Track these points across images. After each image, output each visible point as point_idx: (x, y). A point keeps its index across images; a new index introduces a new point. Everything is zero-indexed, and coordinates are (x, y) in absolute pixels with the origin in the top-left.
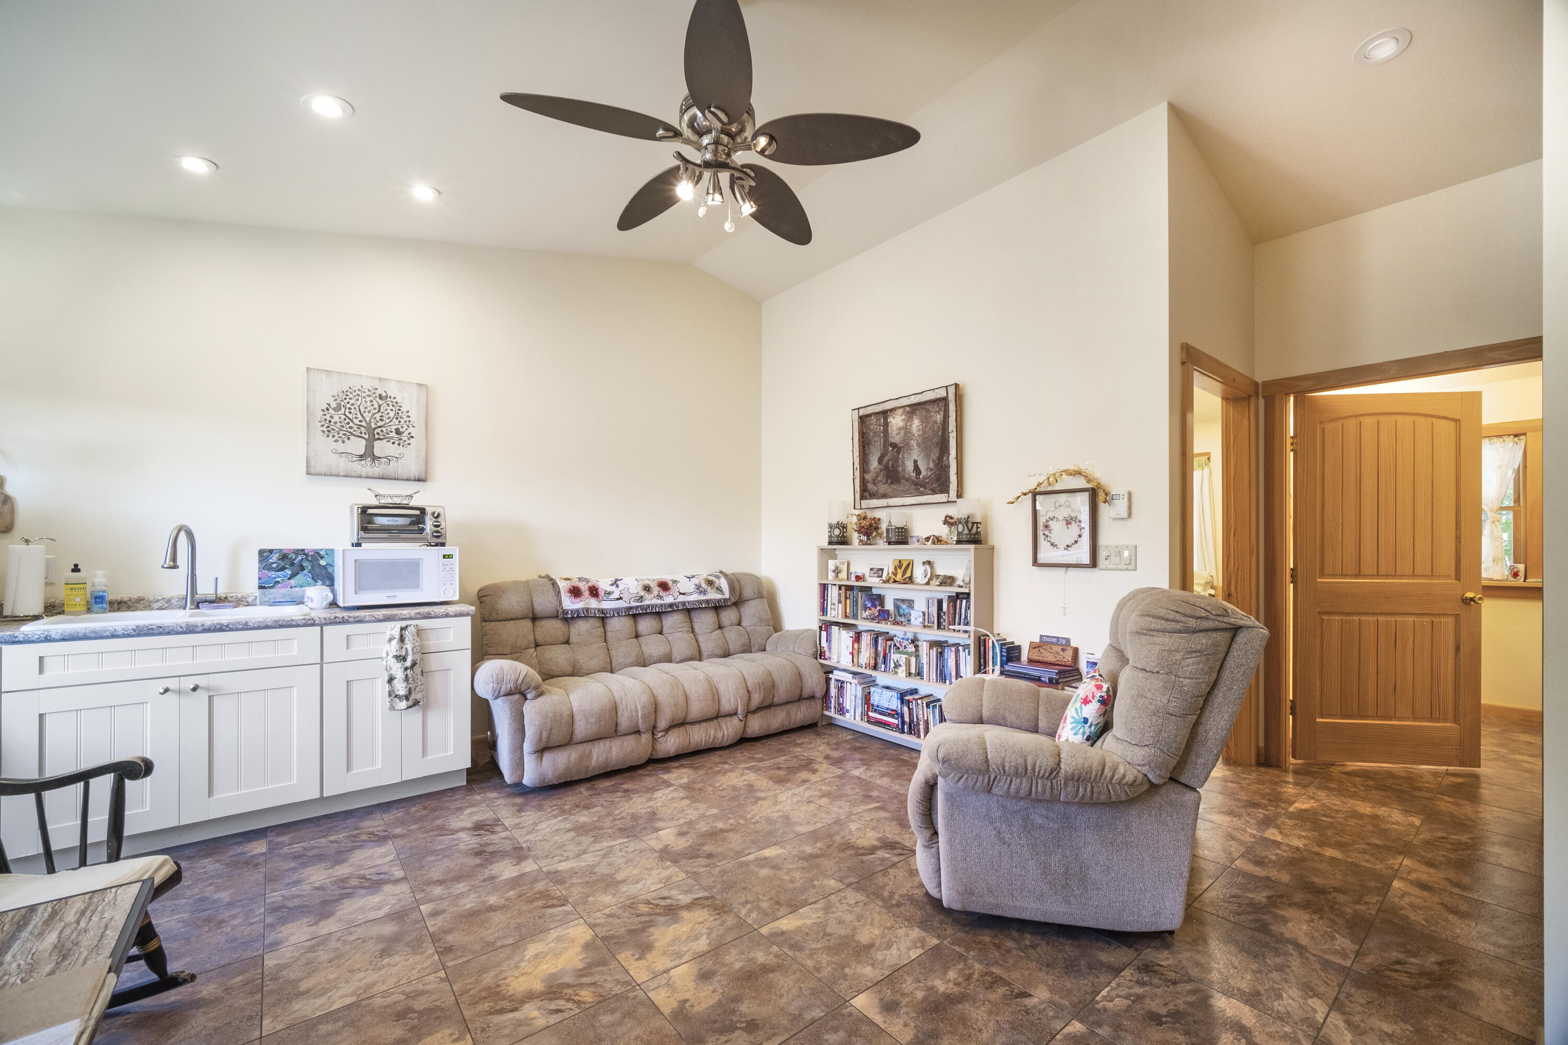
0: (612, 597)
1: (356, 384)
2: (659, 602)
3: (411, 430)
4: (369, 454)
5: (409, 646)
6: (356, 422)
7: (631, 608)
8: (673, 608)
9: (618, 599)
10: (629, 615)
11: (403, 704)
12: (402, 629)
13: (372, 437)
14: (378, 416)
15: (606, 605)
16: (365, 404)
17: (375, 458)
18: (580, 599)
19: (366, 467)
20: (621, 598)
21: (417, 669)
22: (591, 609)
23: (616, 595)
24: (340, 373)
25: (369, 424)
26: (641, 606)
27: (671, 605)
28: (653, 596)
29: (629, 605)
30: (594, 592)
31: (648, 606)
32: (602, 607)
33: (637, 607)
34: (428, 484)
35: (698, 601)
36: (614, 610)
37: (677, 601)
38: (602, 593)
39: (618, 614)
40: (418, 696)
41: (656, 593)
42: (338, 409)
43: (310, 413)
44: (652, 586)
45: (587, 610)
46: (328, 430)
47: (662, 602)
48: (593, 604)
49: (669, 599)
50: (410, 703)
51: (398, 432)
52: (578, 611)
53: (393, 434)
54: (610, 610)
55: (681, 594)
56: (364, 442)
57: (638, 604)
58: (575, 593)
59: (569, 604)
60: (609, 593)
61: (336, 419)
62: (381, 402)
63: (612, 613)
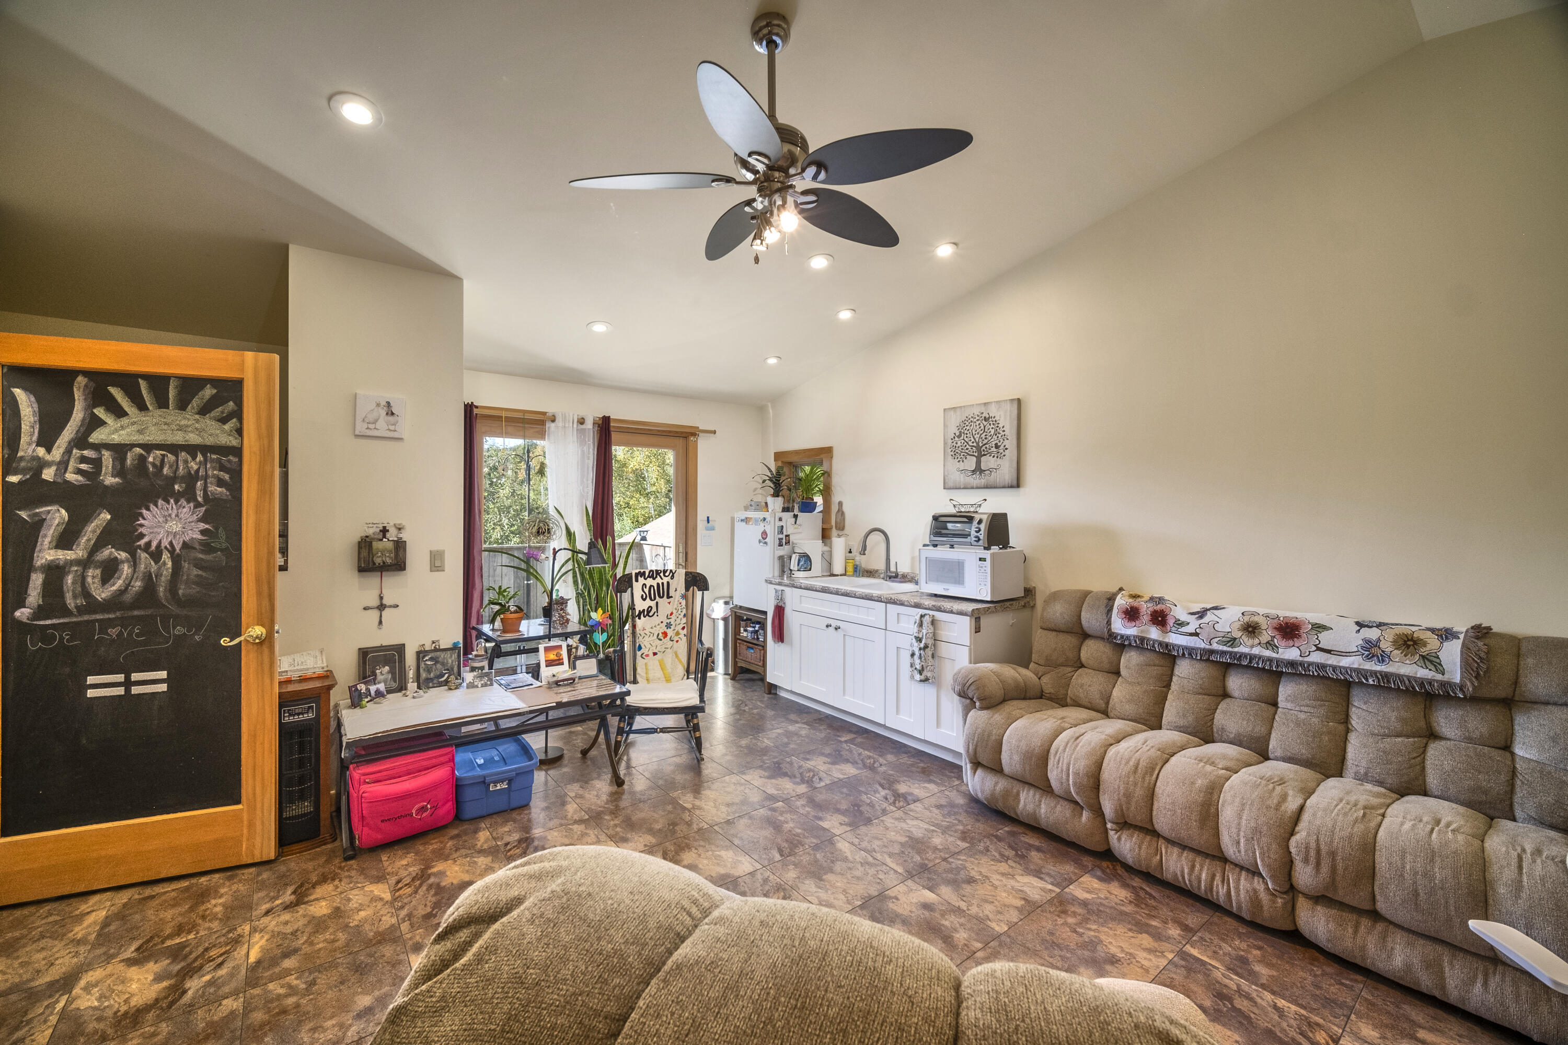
0: (1183, 629)
1: (969, 413)
2: (1268, 653)
3: (1006, 442)
4: (978, 470)
5: (924, 631)
6: (970, 443)
7: (1212, 652)
8: (1297, 671)
9: (1191, 635)
10: (1208, 660)
11: (918, 677)
12: (922, 616)
13: (980, 454)
14: (983, 436)
15: (1175, 639)
16: (975, 427)
17: (982, 471)
18: (1134, 624)
19: (976, 480)
20: (1196, 634)
21: (929, 652)
22: (1148, 639)
23: (1190, 629)
24: (960, 407)
25: (978, 443)
26: (1231, 653)
27: (1292, 664)
28: (1257, 641)
29: (1207, 647)
30: (1159, 618)
31: (1245, 655)
32: (1167, 640)
33: (1223, 653)
34: (1021, 489)
35: (1358, 671)
36: (1185, 648)
37: (1306, 659)
38: (1171, 622)
39: (1190, 654)
40: (929, 675)
41: (1265, 637)
42: (959, 436)
43: (945, 443)
44: (1264, 627)
45: (1142, 639)
46: (954, 456)
47: (1274, 655)
48: (1154, 633)
49: (1291, 654)
50: (923, 677)
51: (997, 446)
52: (1128, 638)
53: (994, 449)
54: (1179, 646)
55: (1319, 649)
56: (975, 459)
57: (1225, 648)
58: (1130, 616)
59: (1119, 626)
60: (1182, 624)
61: (959, 444)
62: (985, 423)
63: (1181, 652)
